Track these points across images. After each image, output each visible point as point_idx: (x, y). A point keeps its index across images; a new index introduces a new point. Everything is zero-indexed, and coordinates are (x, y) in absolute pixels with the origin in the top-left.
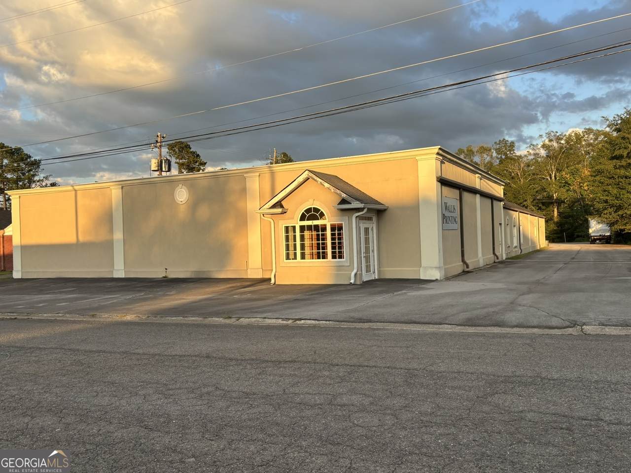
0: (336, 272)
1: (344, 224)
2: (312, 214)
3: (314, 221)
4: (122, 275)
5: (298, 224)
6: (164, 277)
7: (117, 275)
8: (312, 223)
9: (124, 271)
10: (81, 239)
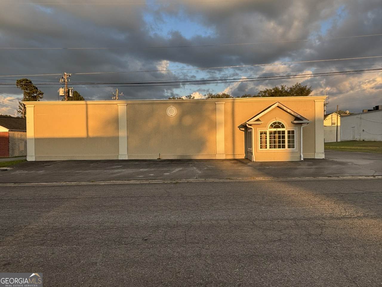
0: (290, 155)
1: (296, 131)
2: (277, 125)
3: (278, 129)
4: (126, 158)
5: (269, 130)
6: (158, 159)
7: (120, 158)
8: (277, 130)
9: (127, 155)
10: (91, 135)
